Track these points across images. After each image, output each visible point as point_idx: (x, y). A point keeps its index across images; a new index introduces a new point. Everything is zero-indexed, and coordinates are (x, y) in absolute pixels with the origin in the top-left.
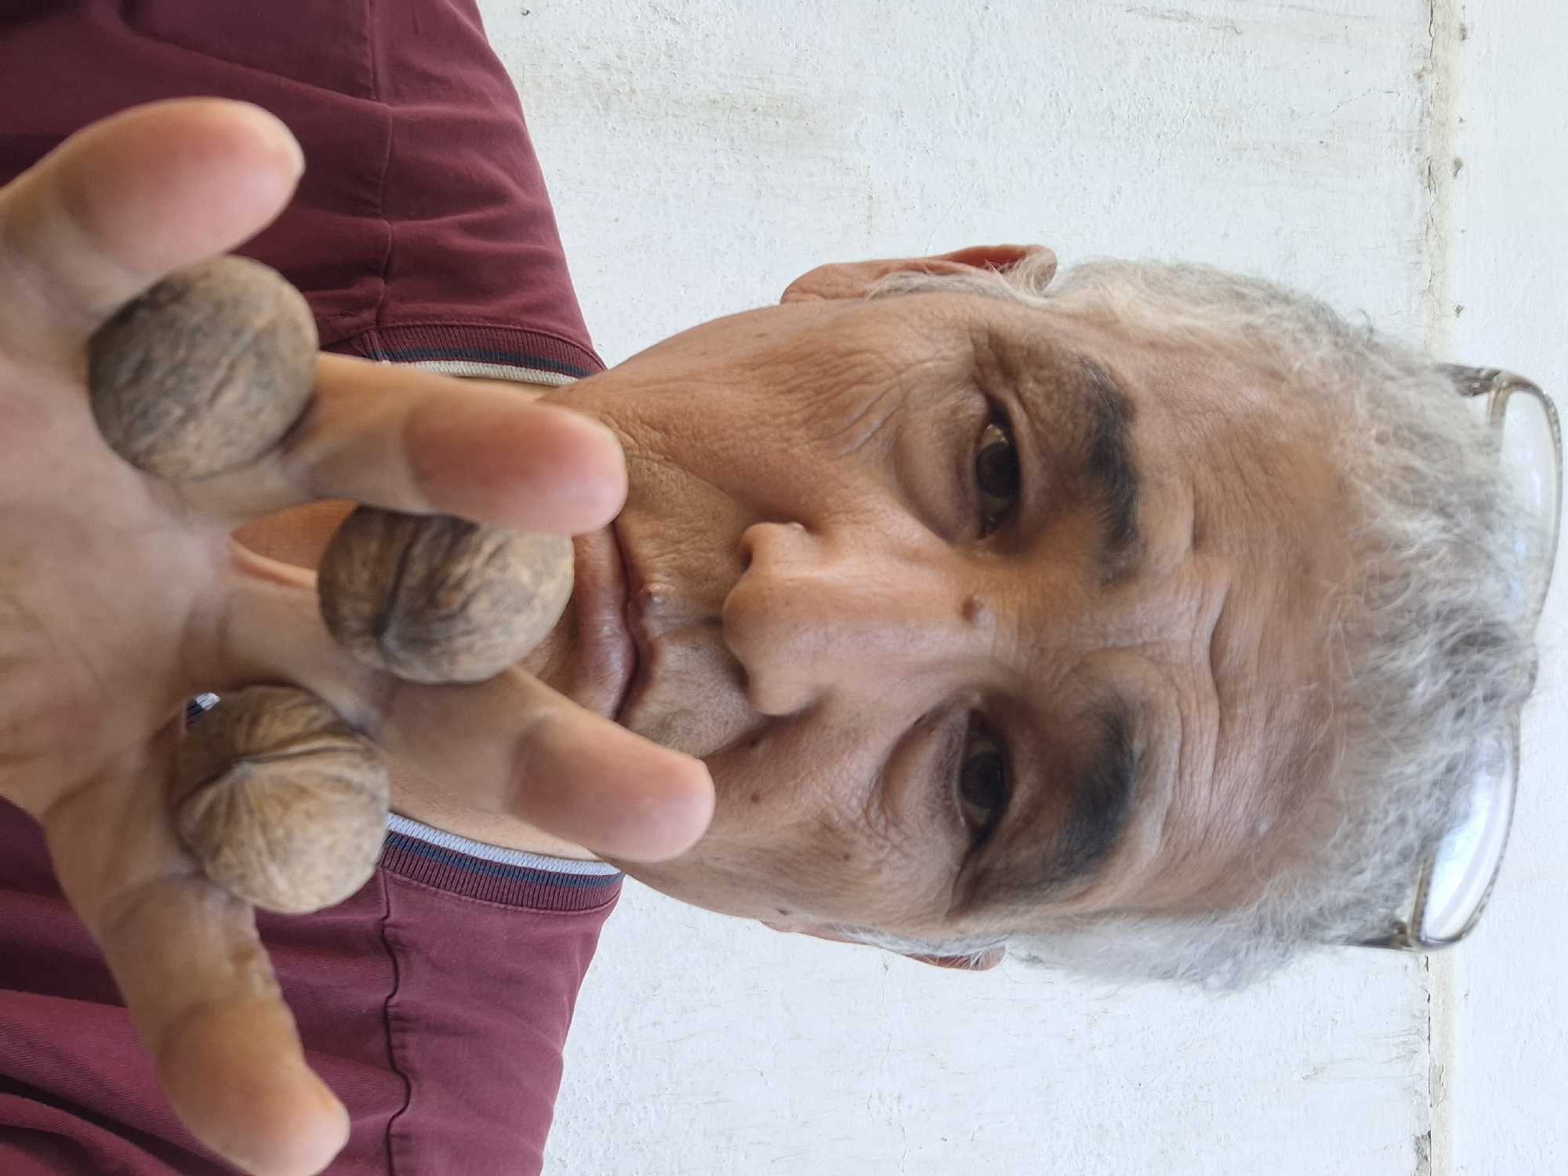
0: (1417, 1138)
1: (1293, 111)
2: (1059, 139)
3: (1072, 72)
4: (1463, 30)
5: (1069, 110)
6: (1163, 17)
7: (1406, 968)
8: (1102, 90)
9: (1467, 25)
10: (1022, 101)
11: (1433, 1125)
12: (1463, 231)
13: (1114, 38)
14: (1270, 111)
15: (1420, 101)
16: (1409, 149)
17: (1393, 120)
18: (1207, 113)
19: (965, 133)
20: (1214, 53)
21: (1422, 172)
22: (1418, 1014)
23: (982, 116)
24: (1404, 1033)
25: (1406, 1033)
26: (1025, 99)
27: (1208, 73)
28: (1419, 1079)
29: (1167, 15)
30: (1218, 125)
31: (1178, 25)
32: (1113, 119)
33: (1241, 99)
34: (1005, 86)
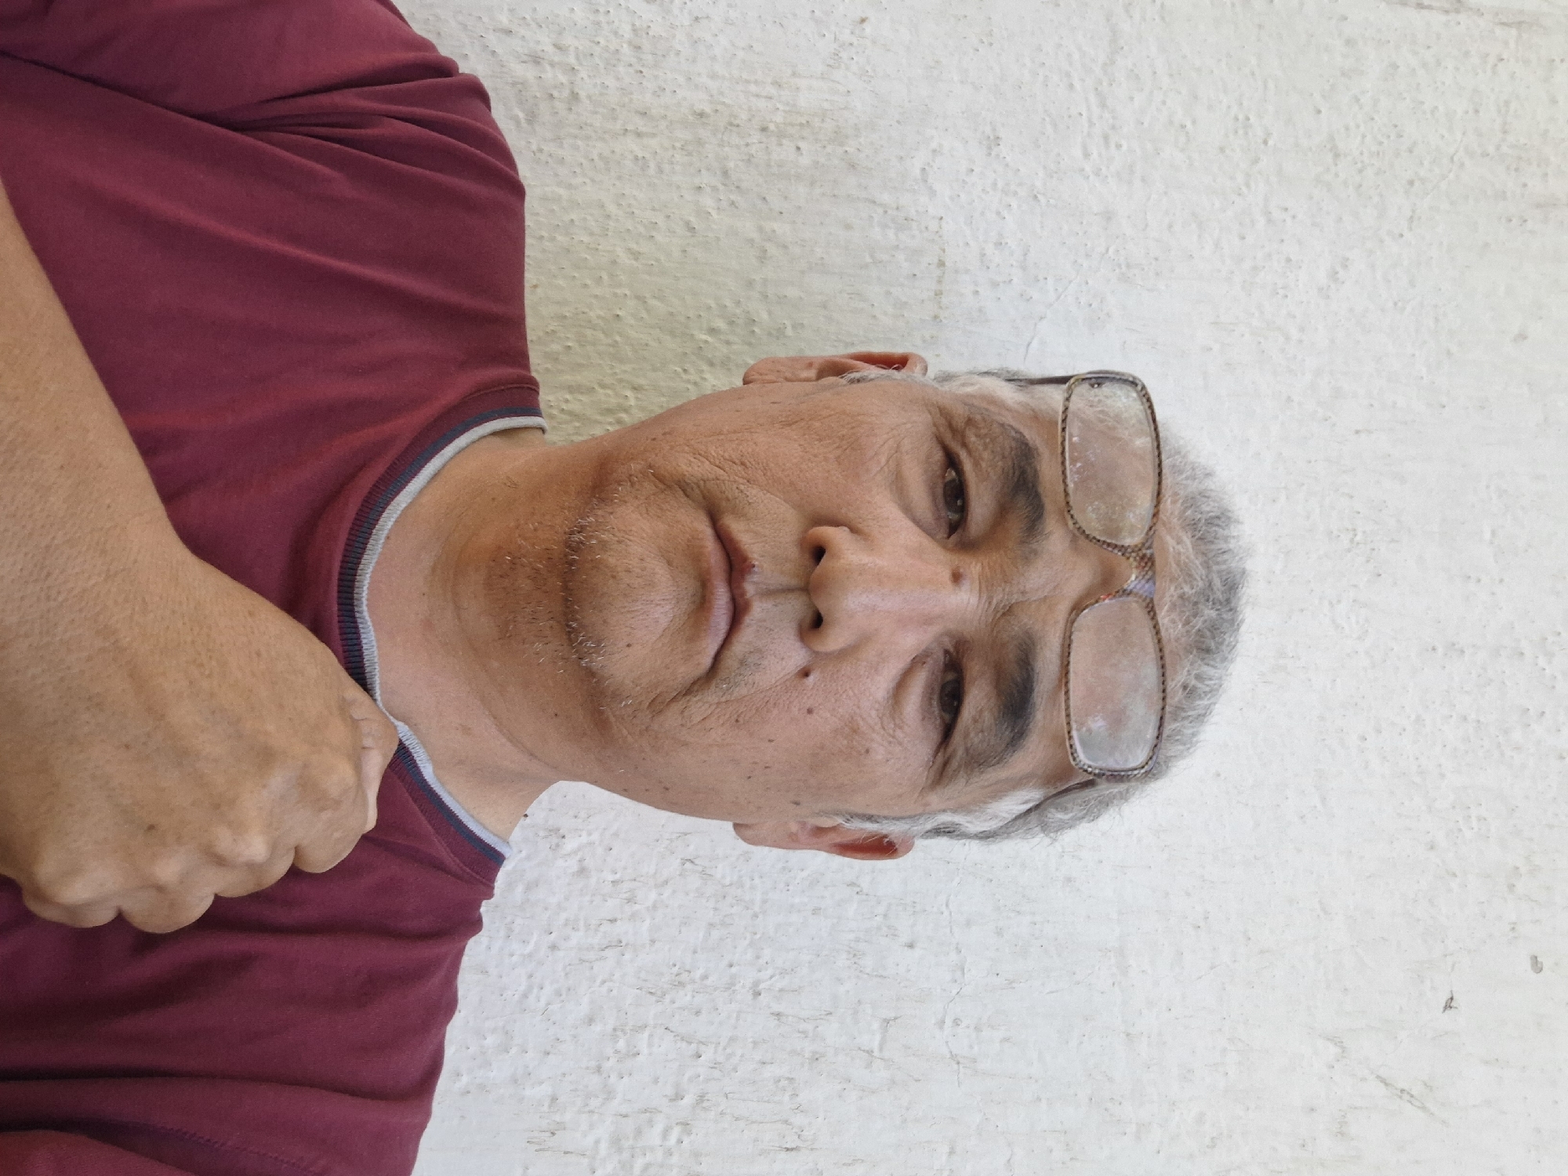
2: (1248, 185)
3: (1271, 85)
5: (1265, 142)
8: (1319, 112)
10: (1189, 125)
13: (1340, 35)
18: (1491, 149)
19: (1097, 172)
20: (1502, 60)
27: (1493, 90)
30: (1508, 168)
31: (1443, 18)
32: (1337, 156)
33: (1546, 131)
34: (1164, 103)
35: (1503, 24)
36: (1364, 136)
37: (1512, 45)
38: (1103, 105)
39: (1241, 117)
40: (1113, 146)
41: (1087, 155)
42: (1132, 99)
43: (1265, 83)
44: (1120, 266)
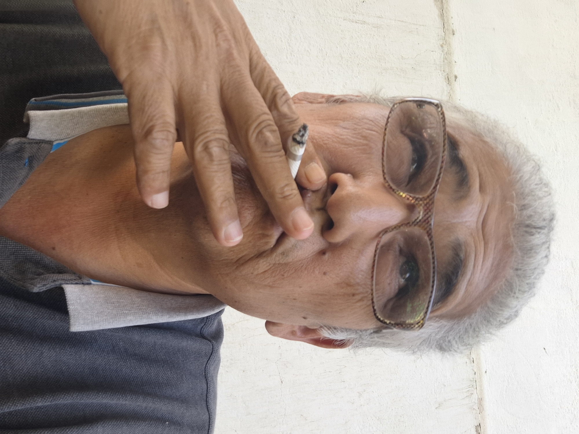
0: (476, 426)
1: (403, 57)
2: (324, 65)
3: (326, 41)
4: (453, 31)
5: (326, 55)
6: (356, 22)
7: (467, 363)
8: (337, 47)
9: (454, 29)
10: (309, 50)
11: (481, 421)
12: (459, 100)
13: (340, 29)
14: (395, 56)
15: (442, 55)
16: (441, 71)
17: (435, 60)
18: (374, 57)
19: (290, 62)
20: (374, 35)
21: (446, 79)
22: (472, 379)
23: (295, 56)
24: (468, 387)
25: (469, 387)
26: (310, 50)
27: (373, 43)
28: (474, 404)
29: (357, 22)
30: (378, 61)
31: (361, 25)
32: (342, 58)
33: (385, 52)
34: (303, 45)
35: (374, 27)
36: (347, 53)
37: (376, 32)
38: (290, 46)
39: (320, 49)
40: (293, 56)
41: (287, 58)
42: (296, 44)
43: (325, 40)
44: (297, 85)
